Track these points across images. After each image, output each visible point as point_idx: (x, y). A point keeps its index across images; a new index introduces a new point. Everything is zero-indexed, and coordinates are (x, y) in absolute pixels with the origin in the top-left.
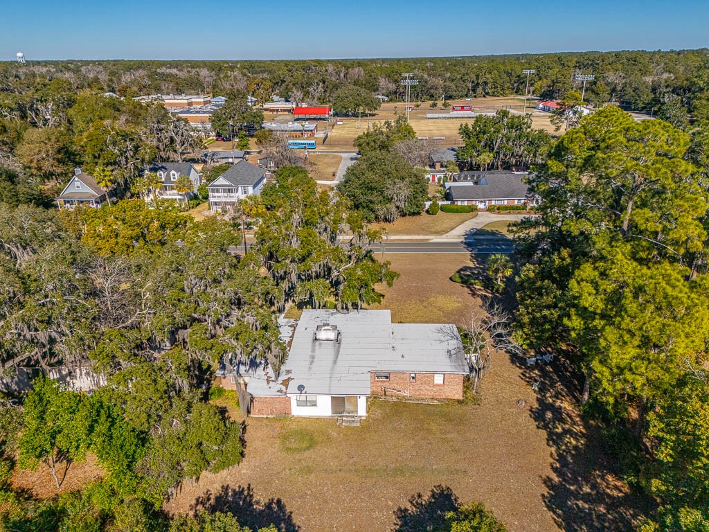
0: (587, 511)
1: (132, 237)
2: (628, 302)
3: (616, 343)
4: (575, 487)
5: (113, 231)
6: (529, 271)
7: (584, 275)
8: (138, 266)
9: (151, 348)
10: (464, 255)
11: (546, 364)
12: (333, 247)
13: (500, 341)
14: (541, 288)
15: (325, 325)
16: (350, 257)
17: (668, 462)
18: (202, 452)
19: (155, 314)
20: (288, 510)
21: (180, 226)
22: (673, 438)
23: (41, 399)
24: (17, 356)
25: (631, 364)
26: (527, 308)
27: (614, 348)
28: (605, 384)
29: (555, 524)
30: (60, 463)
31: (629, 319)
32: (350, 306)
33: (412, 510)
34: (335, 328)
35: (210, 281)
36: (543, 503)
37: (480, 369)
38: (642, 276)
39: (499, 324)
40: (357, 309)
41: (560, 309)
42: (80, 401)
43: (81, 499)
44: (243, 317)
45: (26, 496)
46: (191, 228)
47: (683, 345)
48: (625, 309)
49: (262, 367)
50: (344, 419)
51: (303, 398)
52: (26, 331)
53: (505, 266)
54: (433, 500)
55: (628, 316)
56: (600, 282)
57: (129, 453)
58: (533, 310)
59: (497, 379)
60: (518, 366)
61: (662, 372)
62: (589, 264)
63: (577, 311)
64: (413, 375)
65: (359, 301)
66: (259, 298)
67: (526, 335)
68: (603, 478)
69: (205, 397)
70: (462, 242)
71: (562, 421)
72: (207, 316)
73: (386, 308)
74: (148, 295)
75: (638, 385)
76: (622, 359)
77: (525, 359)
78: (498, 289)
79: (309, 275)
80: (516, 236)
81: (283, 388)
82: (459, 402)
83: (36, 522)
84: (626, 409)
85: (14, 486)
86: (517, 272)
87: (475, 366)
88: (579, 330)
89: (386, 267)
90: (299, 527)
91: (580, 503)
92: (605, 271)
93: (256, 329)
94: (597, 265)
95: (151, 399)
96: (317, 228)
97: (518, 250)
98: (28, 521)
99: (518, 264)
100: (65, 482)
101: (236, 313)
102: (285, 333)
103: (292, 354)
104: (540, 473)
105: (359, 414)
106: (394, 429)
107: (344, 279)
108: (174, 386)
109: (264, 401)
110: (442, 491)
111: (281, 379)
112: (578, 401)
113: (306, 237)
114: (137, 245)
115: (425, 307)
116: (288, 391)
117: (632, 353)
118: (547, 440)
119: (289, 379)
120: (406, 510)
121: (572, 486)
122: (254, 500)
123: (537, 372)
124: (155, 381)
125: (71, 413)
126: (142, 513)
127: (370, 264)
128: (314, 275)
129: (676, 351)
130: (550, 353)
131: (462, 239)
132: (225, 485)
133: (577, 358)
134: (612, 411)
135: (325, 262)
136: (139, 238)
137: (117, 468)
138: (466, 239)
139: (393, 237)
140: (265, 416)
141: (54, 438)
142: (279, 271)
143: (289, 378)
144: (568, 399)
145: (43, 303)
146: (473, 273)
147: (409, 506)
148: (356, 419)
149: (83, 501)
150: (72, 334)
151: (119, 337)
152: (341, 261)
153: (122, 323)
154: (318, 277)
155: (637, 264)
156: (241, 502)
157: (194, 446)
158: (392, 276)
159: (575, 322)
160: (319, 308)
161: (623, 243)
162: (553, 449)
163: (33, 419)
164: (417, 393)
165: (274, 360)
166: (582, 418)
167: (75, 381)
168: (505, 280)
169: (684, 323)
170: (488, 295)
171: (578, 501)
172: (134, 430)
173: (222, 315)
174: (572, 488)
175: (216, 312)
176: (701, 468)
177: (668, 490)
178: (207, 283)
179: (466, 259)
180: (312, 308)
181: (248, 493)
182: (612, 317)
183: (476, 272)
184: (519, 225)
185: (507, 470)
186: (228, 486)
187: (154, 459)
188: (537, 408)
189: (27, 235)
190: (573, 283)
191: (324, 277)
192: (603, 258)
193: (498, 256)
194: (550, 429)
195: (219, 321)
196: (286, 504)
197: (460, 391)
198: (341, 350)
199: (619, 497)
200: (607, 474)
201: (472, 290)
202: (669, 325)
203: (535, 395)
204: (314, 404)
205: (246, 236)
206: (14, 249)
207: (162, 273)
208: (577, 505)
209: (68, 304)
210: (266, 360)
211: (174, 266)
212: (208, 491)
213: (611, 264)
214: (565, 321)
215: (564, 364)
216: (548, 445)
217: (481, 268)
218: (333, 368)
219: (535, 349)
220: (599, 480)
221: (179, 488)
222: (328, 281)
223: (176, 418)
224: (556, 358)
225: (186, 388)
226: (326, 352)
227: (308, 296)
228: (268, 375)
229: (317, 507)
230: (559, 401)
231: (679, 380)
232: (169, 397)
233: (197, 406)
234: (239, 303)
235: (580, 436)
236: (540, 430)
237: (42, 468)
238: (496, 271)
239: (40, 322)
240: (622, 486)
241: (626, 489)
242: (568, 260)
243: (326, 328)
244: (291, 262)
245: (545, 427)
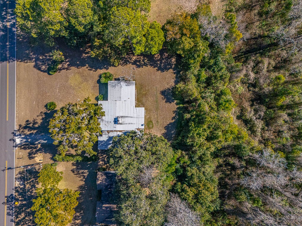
4: (158, 65)
20: (166, 125)
29: (167, 72)
33: (165, 100)
36: (163, 73)
54: (163, 95)
71: (140, 61)
90: (170, 122)
104: (155, 71)
110: (161, 93)
120: (165, 101)
122: (164, 133)
171: (162, 65)
188: (136, 66)
198: (126, 116)
199: (160, 56)
216: (147, 67)
218: (134, 118)
220: (156, 59)
226: (127, 120)
235: (144, 58)
241: (158, 54)
245: (142, 66)
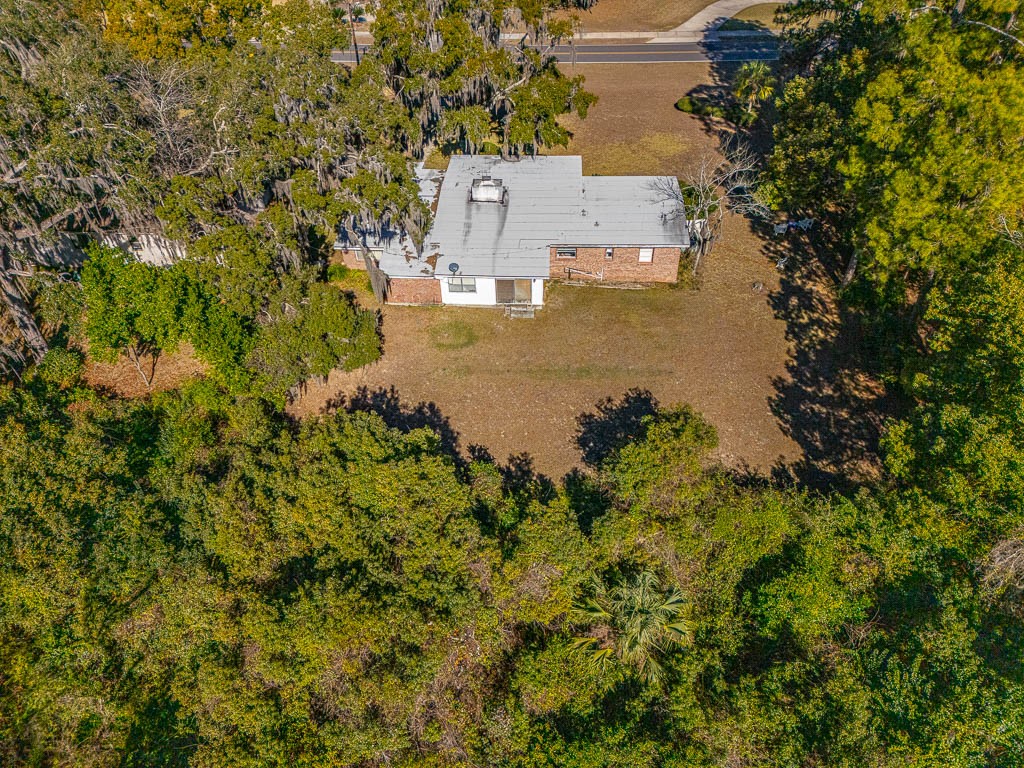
0: (824, 416)
1: (179, 33)
2: (937, 132)
3: (907, 195)
4: (814, 388)
5: (149, 22)
6: (797, 88)
7: (881, 91)
8: (200, 78)
9: (240, 206)
10: (701, 66)
11: (801, 232)
12: (493, 50)
13: (740, 198)
14: (811, 116)
15: (485, 178)
16: (521, 69)
17: (943, 352)
18: (328, 345)
19: (238, 155)
20: (444, 415)
21: (252, 14)
22: (957, 322)
23: (103, 273)
24: (54, 214)
25: (921, 225)
26: (785, 148)
27: (904, 203)
28: (880, 256)
29: (780, 431)
30: (145, 356)
31: (934, 157)
32: (520, 148)
33: (598, 415)
34: (499, 183)
35: (312, 105)
36: (769, 408)
37: (705, 240)
38: (968, 90)
39: (740, 173)
40: (532, 155)
41: (836, 147)
42: (156, 275)
43: (181, 399)
44: (366, 162)
45: (109, 395)
46: (268, 18)
47: (1003, 196)
48: (932, 143)
49: (397, 239)
50: (513, 308)
51: (457, 281)
52: (60, 177)
53: (762, 83)
54: (627, 405)
55: (934, 153)
56: (903, 101)
57: (234, 344)
58: (795, 151)
59: (729, 255)
60: (760, 237)
61: (964, 236)
62: (891, 72)
63: (860, 150)
64: (609, 251)
65: (535, 142)
66: (386, 133)
67: (779, 189)
68: (852, 378)
69: (324, 276)
70: (699, 43)
71: (811, 308)
72: (314, 159)
73: (575, 153)
74: (223, 126)
75: (925, 255)
76: (911, 218)
77: (772, 227)
78: (747, 120)
79: (459, 100)
80: (787, 29)
81: (430, 268)
82: (671, 286)
83: (129, 424)
84: (903, 292)
85: (91, 383)
86: (779, 91)
87: (699, 236)
88: (859, 179)
89: (578, 85)
90: (458, 433)
91: (816, 407)
92: (914, 83)
93: (386, 182)
94: (904, 73)
95: (252, 276)
96: (468, 16)
97: (787, 54)
98: (118, 422)
99: (783, 78)
100: (155, 380)
101: (355, 156)
102: (427, 192)
103: (439, 220)
104: (769, 373)
105: (534, 303)
106: (581, 321)
107: (513, 106)
108: (280, 259)
109: (404, 284)
110: (639, 395)
111: (426, 254)
112: (837, 281)
113: (451, 34)
114: (189, 46)
115: (634, 152)
116: (437, 271)
117: (927, 210)
118: (787, 333)
119: (436, 256)
120: (592, 416)
121: (810, 387)
122: (400, 404)
123: (786, 244)
124: (253, 251)
125: (148, 291)
126: (262, 414)
127: (552, 80)
128: (466, 98)
129: (990, 205)
130: (809, 217)
131: (700, 38)
132: (362, 387)
133: (848, 222)
134: (882, 295)
135: (483, 76)
136: (190, 33)
137: (221, 360)
138: (706, 37)
139: (589, 36)
140: (407, 304)
141: (132, 324)
142: (412, 93)
143: (437, 254)
144: (824, 279)
145: (76, 134)
146: (712, 96)
147: (595, 411)
148: (529, 309)
149: (183, 402)
150: (126, 181)
151: (192, 187)
152: (508, 76)
153: (193, 168)
154: (471, 102)
155: (965, 70)
156: (384, 406)
157: (317, 337)
158: (587, 100)
159: (855, 168)
160: (475, 153)
161: (950, 34)
162: (792, 345)
163: (98, 298)
164: (615, 275)
165: (415, 228)
166: (839, 304)
167: (140, 252)
168: (759, 106)
169: (1012, 163)
170: (730, 130)
171: (815, 404)
172: (235, 315)
173: (334, 158)
174: (809, 389)
175: (325, 153)
176: (984, 358)
177: (933, 387)
178: (308, 108)
179: (703, 73)
180: (464, 153)
181: (392, 396)
182: (909, 157)
183: (716, 94)
184: (794, 9)
185: (727, 370)
186: (365, 387)
187: (266, 351)
188: (779, 293)
189: (27, 24)
190: (861, 106)
191: (481, 103)
192: (914, 62)
193: (754, 65)
194: (793, 319)
195: (331, 168)
196: (441, 408)
197: (675, 272)
198: (509, 216)
199: (869, 400)
200: (858, 373)
201: (706, 124)
202: (990, 166)
203: (779, 275)
204: (472, 289)
205: (356, 33)
206: (12, 48)
207: (239, 90)
208: (812, 410)
209: (111, 136)
210: (403, 229)
211: (254, 79)
212: (341, 392)
213: (925, 70)
214: (840, 166)
215: (827, 232)
216: (786, 339)
217: (724, 87)
218: (497, 242)
219: (789, 213)
220: (846, 381)
221: (303, 388)
222: (487, 110)
223: (288, 302)
224: (817, 225)
225: (297, 263)
226: (487, 219)
227: (458, 134)
228: (407, 249)
229: (480, 413)
230: (811, 283)
231: (985, 247)
232: (276, 274)
233: (314, 287)
234: (357, 141)
235: (831, 328)
236: (778, 321)
237: (122, 362)
238: (748, 91)
239: (78, 162)
240: (876, 388)
241: (881, 391)
242: (862, 68)
243: (486, 183)
244: (430, 77)
245: (785, 317)
